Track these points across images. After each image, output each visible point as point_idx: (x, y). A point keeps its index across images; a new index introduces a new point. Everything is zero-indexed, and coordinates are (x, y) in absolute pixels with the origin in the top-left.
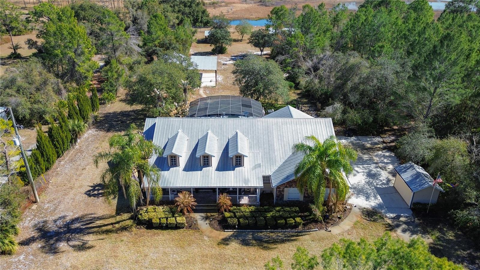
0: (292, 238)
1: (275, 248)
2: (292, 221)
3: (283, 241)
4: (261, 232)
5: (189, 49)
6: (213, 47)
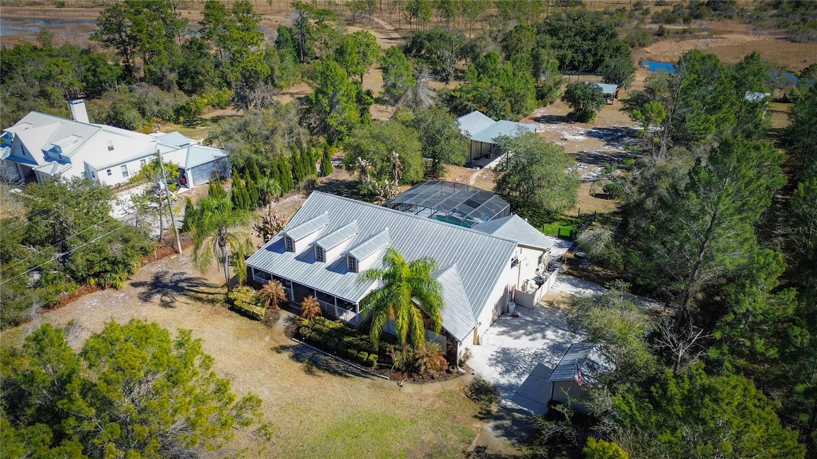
0: (348, 374)
1: (319, 376)
2: (364, 355)
3: (335, 372)
4: (326, 355)
5: (532, 110)
6: (572, 110)
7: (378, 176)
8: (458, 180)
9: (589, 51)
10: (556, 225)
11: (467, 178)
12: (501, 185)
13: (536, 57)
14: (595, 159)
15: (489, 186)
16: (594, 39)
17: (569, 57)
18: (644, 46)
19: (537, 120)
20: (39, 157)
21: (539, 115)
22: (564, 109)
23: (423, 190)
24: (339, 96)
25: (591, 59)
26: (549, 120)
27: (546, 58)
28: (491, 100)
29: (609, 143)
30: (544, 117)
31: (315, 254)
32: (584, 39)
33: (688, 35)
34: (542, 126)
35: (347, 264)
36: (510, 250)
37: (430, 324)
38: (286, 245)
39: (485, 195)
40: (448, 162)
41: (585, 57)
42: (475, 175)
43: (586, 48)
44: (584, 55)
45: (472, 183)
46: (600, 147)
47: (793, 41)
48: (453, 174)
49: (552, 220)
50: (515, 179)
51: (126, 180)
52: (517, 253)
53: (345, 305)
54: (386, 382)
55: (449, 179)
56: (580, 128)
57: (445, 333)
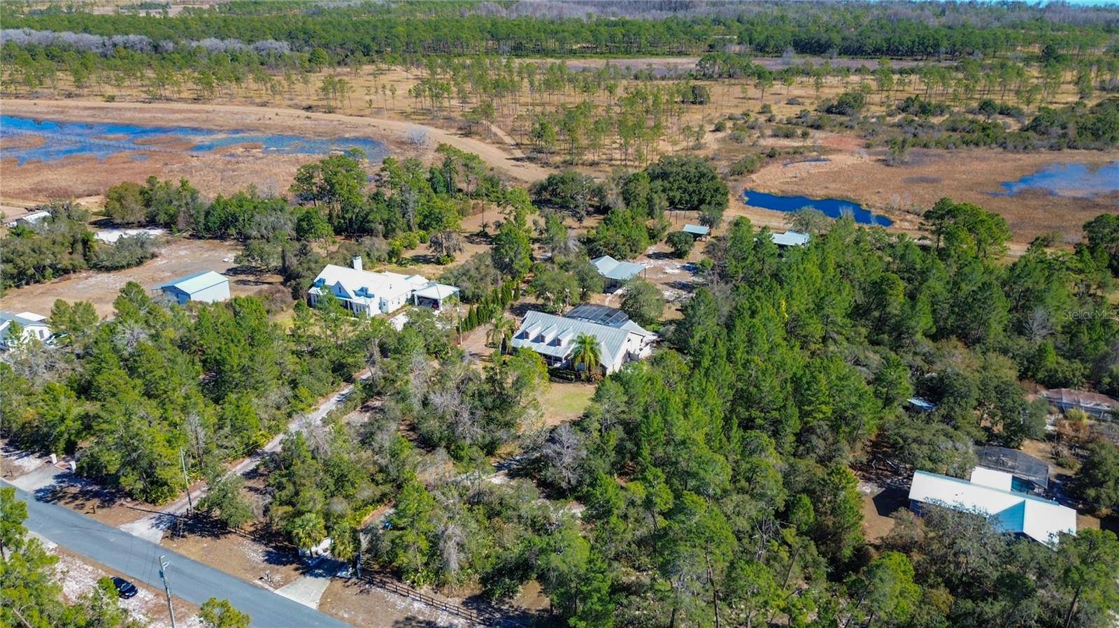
2: (570, 376)
5: (645, 249)
6: (673, 250)
7: (555, 302)
8: (598, 302)
9: (694, 191)
10: (653, 326)
11: (604, 301)
12: (624, 304)
13: (650, 200)
14: (683, 286)
15: (617, 306)
16: (698, 182)
17: (678, 197)
18: (752, 172)
19: (649, 256)
20: (352, 294)
21: (651, 252)
22: (669, 249)
23: (582, 309)
24: (520, 249)
25: (695, 198)
26: (658, 256)
27: (658, 201)
28: (616, 245)
29: (695, 274)
30: (654, 254)
31: (540, 339)
32: (689, 182)
33: (798, 156)
34: (652, 261)
35: (556, 342)
36: (626, 334)
37: (597, 362)
38: (524, 335)
39: (615, 311)
40: (593, 291)
41: (691, 197)
42: (608, 299)
43: (691, 189)
44: (690, 195)
45: (607, 304)
46: (689, 278)
47: (888, 165)
48: (595, 298)
49: (651, 323)
50: (631, 302)
51: (399, 306)
52: (630, 335)
53: (558, 359)
54: (579, 384)
55: (592, 302)
56: (677, 263)
57: (602, 366)
